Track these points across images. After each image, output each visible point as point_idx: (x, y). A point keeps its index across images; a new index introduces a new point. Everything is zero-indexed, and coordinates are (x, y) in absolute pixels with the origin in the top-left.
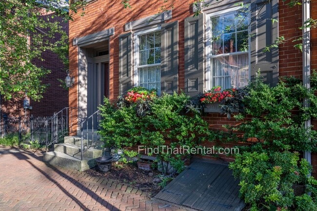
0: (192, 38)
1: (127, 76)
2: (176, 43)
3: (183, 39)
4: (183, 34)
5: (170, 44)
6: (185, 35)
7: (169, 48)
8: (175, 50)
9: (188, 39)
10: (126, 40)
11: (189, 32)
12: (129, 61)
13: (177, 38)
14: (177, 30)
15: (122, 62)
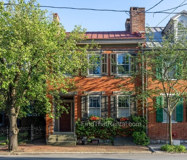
0: (113, 102)
1: (86, 110)
2: (107, 102)
3: (110, 101)
4: (110, 100)
5: (105, 102)
6: (111, 100)
7: (104, 103)
8: (107, 104)
9: (111, 102)
10: (85, 98)
11: (112, 100)
12: (86, 105)
13: (107, 101)
14: (107, 98)
15: (83, 105)
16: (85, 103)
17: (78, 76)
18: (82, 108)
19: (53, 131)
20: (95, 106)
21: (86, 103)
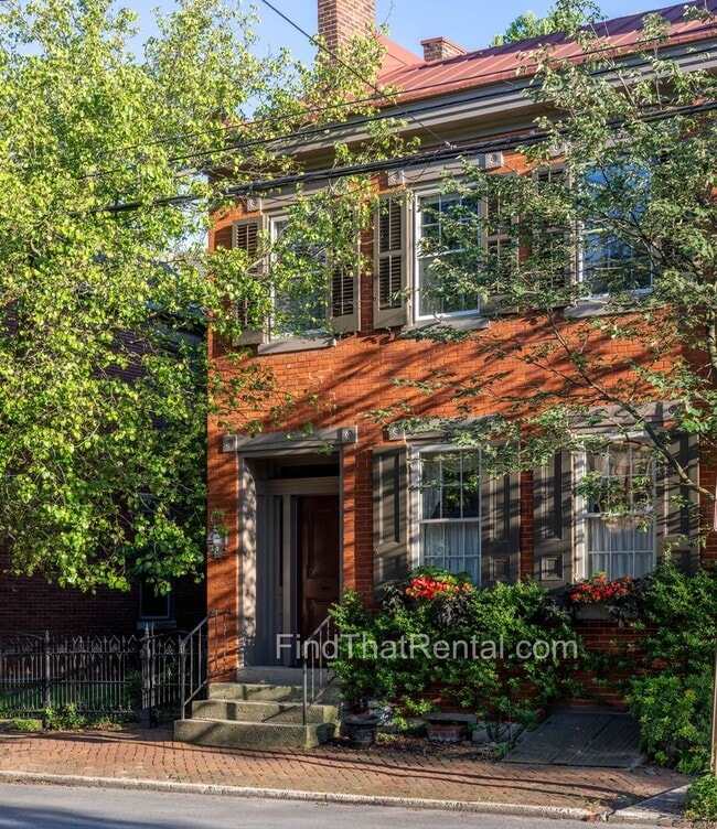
1: (398, 539)
5: (502, 485)
8: (512, 498)
10: (391, 461)
15: (381, 511)
16: (392, 497)
17: (360, 335)
18: (380, 527)
19: (239, 665)
20: (451, 510)
21: (401, 493)
